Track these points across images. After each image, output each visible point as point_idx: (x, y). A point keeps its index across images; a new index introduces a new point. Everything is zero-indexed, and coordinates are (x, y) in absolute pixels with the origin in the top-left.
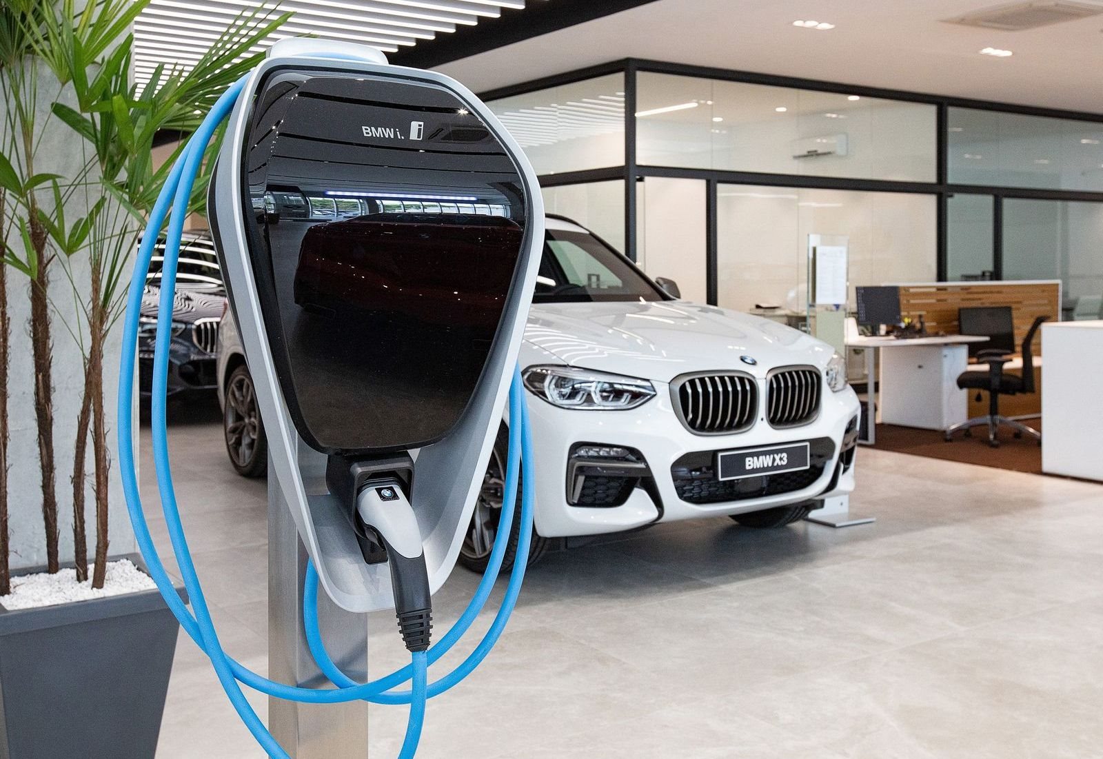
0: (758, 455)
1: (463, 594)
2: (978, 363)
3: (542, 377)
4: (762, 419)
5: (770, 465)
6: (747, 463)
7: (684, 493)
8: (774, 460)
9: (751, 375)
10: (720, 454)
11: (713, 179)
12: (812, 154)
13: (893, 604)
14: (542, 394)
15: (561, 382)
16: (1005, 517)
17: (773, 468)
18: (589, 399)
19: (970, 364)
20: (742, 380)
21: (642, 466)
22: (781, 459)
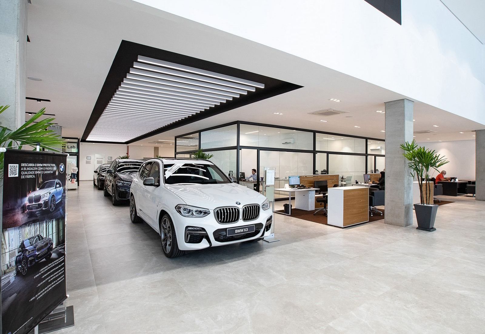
0: (239, 229)
1: (159, 265)
2: (319, 194)
3: (180, 208)
4: (241, 219)
5: (243, 231)
6: (236, 231)
7: (217, 239)
8: (244, 230)
9: (238, 207)
10: (227, 229)
11: (259, 149)
12: (286, 143)
13: (272, 271)
14: (180, 212)
15: (185, 209)
16: (313, 239)
17: (244, 232)
18: (192, 214)
19: (316, 194)
20: (235, 209)
21: (205, 233)
22: (246, 230)
